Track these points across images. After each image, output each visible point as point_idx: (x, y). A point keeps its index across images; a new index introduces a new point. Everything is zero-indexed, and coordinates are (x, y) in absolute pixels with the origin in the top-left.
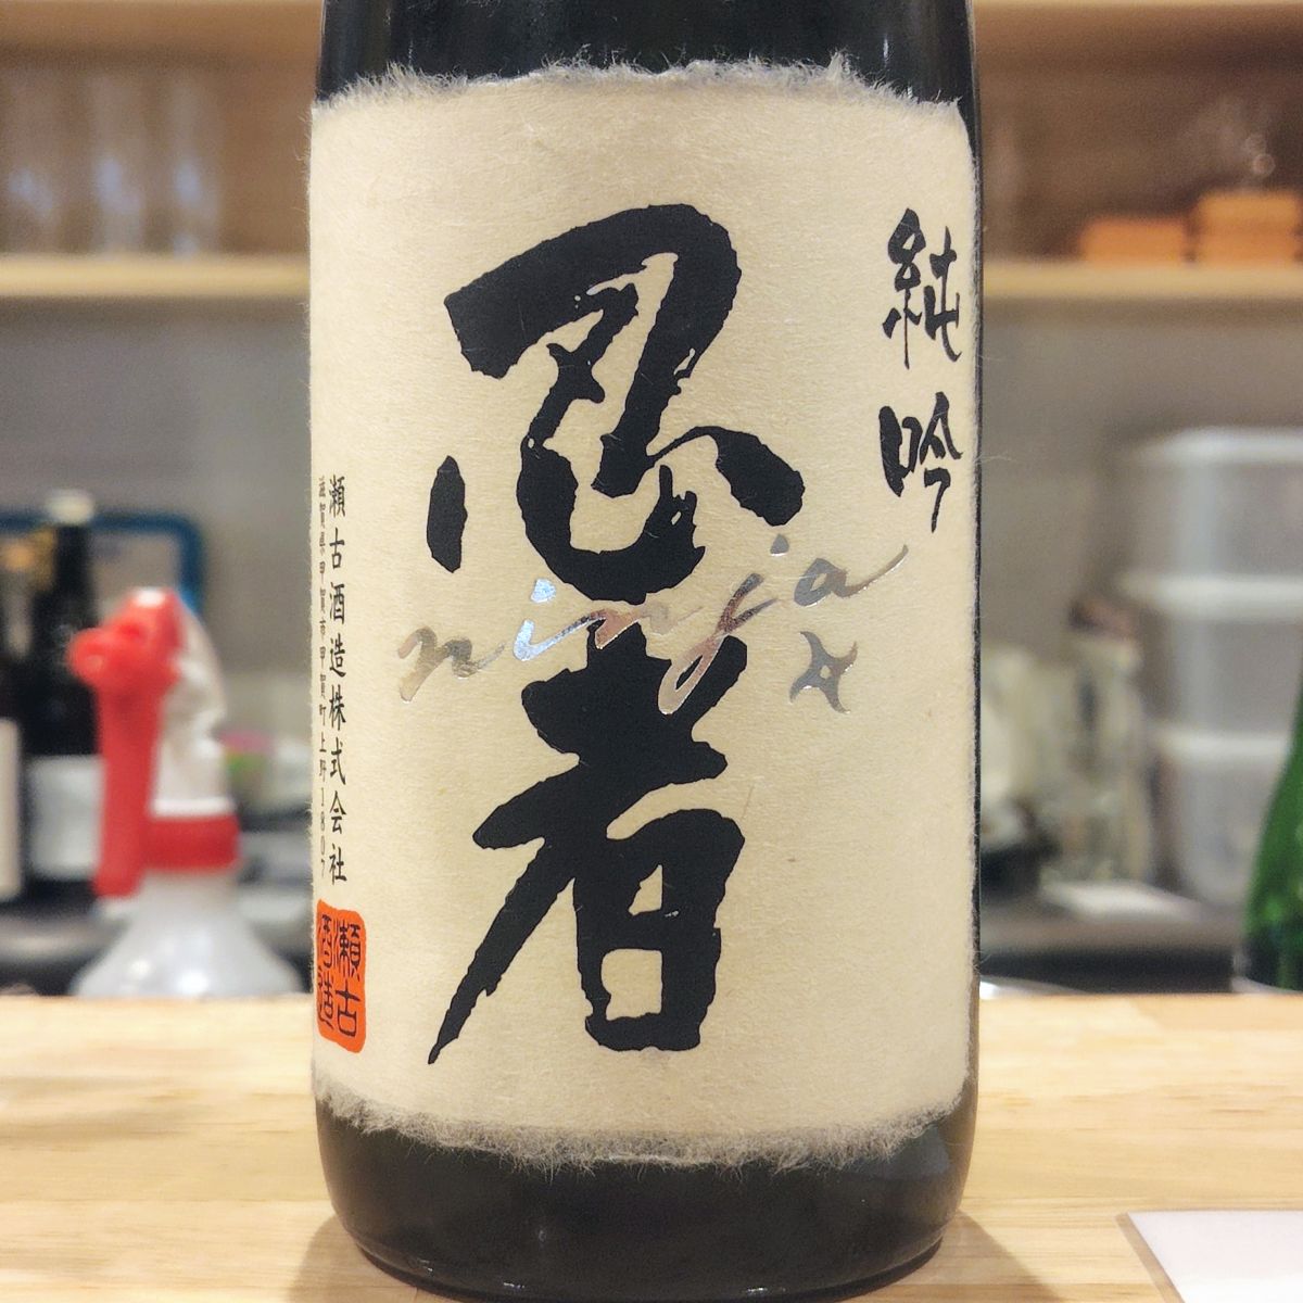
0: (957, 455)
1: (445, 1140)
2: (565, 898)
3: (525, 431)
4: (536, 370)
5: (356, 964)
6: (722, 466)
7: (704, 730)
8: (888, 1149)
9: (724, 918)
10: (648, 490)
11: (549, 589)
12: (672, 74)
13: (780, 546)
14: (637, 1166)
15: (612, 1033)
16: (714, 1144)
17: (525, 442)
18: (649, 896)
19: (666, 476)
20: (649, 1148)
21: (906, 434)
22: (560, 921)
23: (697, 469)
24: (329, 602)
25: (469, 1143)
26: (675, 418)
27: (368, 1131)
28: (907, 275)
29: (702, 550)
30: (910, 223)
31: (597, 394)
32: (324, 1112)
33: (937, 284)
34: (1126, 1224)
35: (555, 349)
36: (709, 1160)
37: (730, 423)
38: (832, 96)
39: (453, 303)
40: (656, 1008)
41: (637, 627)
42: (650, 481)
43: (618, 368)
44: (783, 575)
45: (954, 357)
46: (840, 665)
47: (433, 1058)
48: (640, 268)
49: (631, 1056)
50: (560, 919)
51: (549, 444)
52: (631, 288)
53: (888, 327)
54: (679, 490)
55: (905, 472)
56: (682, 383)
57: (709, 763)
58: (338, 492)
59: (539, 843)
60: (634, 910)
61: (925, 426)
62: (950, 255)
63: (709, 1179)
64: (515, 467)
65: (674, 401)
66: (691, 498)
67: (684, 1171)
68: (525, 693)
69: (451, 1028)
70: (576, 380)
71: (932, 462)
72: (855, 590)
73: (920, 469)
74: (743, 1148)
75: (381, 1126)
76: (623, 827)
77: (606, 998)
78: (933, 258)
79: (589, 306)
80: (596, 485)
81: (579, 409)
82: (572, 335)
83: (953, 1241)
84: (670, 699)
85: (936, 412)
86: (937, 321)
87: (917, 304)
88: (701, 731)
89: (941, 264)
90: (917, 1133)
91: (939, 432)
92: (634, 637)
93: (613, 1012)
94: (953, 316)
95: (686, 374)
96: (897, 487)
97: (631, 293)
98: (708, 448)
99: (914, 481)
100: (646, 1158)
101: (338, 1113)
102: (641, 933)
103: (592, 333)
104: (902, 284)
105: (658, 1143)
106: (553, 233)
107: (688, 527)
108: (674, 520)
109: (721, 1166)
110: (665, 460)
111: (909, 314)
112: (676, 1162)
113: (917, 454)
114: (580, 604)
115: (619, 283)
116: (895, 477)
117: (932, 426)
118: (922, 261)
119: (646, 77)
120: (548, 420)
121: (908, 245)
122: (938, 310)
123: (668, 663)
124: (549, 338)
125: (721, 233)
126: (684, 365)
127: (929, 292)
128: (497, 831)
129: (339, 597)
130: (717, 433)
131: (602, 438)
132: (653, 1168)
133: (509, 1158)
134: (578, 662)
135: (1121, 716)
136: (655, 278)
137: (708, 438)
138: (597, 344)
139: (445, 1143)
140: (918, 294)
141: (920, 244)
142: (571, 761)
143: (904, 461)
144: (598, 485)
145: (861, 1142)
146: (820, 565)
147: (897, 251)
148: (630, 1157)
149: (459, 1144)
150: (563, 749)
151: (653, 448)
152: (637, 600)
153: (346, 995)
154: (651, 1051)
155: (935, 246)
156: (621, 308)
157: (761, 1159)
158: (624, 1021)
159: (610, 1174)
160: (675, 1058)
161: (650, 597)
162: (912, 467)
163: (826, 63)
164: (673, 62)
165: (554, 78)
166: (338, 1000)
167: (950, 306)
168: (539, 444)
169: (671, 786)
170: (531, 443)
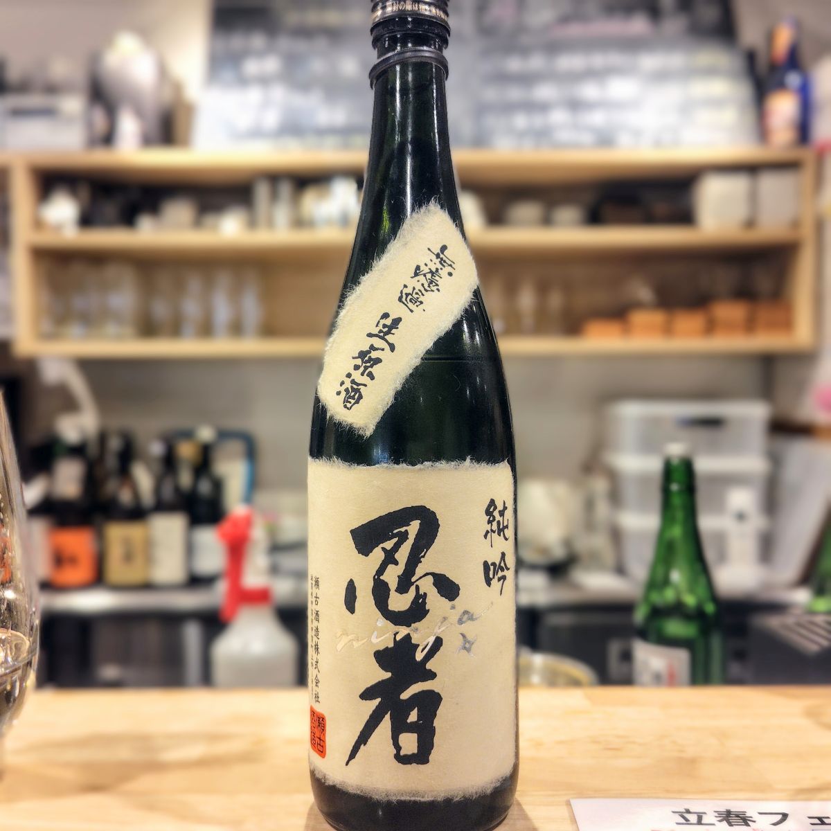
0: (508, 569)
1: (351, 790)
2: (388, 717)
3: (374, 573)
4: (378, 555)
5: (323, 730)
6: (435, 584)
7: (430, 666)
8: (489, 792)
9: (436, 723)
10: (412, 592)
11: (382, 622)
12: (419, 466)
13: (453, 607)
14: (410, 801)
15: (402, 759)
16: (434, 794)
17: (374, 576)
18: (413, 717)
19: (417, 588)
20: (414, 795)
21: (492, 568)
22: (386, 724)
23: (427, 586)
24: (314, 615)
25: (358, 792)
26: (420, 570)
27: (327, 784)
28: (491, 519)
29: (429, 610)
30: (492, 502)
31: (396, 563)
32: (313, 773)
33: (501, 519)
34: (568, 804)
35: (383, 549)
36: (432, 799)
37: (437, 571)
38: (467, 469)
39: (352, 532)
40: (416, 751)
41: (409, 634)
42: (413, 589)
43: (403, 555)
44: (454, 616)
45: (506, 539)
46: (471, 644)
47: (347, 764)
48: (409, 525)
49: (408, 766)
50: (386, 723)
51: (381, 578)
52: (406, 531)
53: (486, 536)
54: (421, 592)
55: (491, 579)
56: (422, 559)
57: (432, 675)
58: (317, 582)
59: (379, 700)
60: (409, 721)
61: (498, 564)
62: (505, 508)
63: (432, 805)
64: (372, 584)
65: (419, 565)
66: (425, 594)
67: (425, 803)
68: (375, 653)
69: (353, 755)
70: (390, 558)
71: (500, 574)
72: (476, 619)
73: (496, 577)
74: (442, 795)
75: (331, 783)
76: (405, 696)
77: (400, 748)
78: (500, 511)
79: (394, 536)
80: (396, 591)
81: (391, 567)
82: (389, 545)
83: (513, 812)
84: (419, 656)
85: (501, 559)
86: (501, 530)
87: (495, 527)
88: (429, 666)
89: (502, 513)
90: (498, 784)
91: (502, 564)
92: (408, 637)
93: (402, 753)
94: (507, 527)
95: (423, 557)
96: (489, 584)
97: (406, 532)
98: (430, 579)
99: (494, 582)
100: (413, 799)
101: (317, 776)
102: (411, 728)
103: (395, 544)
104: (490, 522)
105: (416, 794)
106: (383, 513)
107: (424, 603)
108: (420, 601)
109: (436, 801)
110: (417, 583)
111: (492, 530)
112: (422, 800)
113: (495, 573)
114: (392, 628)
115: (403, 529)
116: (488, 581)
117: (500, 563)
118: (496, 514)
119: (410, 467)
120: (381, 570)
121: (491, 510)
122: (501, 527)
123: (418, 645)
124: (381, 545)
125: (434, 513)
126: (422, 554)
127: (499, 522)
128: (367, 695)
129: (317, 614)
130: (433, 574)
131: (398, 576)
132: (415, 802)
133: (371, 797)
134: (391, 645)
135: (602, 509)
136: (414, 528)
137: (430, 576)
138: (396, 547)
139: (351, 791)
140: (495, 524)
141: (495, 508)
142: (389, 675)
143: (491, 576)
144: (398, 590)
145: (480, 790)
146: (466, 612)
147: (488, 513)
148: (408, 798)
149: (355, 792)
150: (386, 671)
151: (413, 579)
152: (409, 626)
153: (320, 738)
154: (414, 765)
155: (500, 507)
156: (403, 537)
157: (448, 798)
158: (405, 756)
159: (402, 804)
160: (422, 767)
161: (413, 625)
162: (494, 578)
163: (465, 460)
164: (419, 463)
165: (383, 467)
166: (317, 740)
167: (505, 524)
168: (379, 577)
169: (420, 683)
170: (376, 577)
